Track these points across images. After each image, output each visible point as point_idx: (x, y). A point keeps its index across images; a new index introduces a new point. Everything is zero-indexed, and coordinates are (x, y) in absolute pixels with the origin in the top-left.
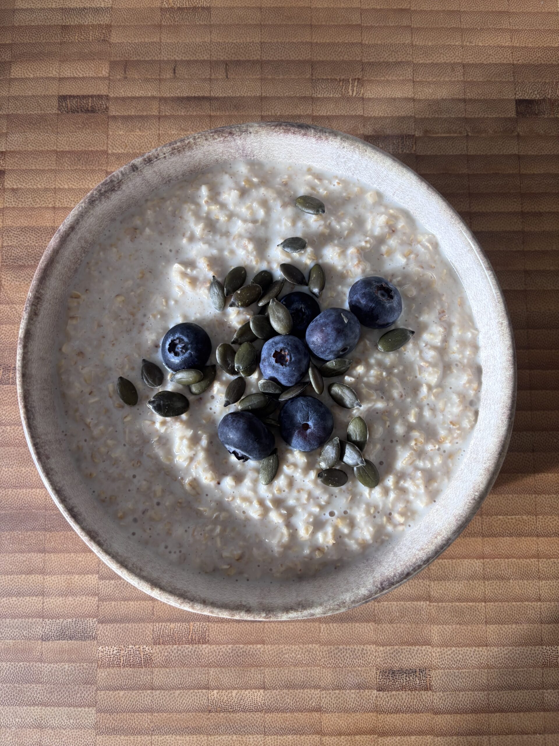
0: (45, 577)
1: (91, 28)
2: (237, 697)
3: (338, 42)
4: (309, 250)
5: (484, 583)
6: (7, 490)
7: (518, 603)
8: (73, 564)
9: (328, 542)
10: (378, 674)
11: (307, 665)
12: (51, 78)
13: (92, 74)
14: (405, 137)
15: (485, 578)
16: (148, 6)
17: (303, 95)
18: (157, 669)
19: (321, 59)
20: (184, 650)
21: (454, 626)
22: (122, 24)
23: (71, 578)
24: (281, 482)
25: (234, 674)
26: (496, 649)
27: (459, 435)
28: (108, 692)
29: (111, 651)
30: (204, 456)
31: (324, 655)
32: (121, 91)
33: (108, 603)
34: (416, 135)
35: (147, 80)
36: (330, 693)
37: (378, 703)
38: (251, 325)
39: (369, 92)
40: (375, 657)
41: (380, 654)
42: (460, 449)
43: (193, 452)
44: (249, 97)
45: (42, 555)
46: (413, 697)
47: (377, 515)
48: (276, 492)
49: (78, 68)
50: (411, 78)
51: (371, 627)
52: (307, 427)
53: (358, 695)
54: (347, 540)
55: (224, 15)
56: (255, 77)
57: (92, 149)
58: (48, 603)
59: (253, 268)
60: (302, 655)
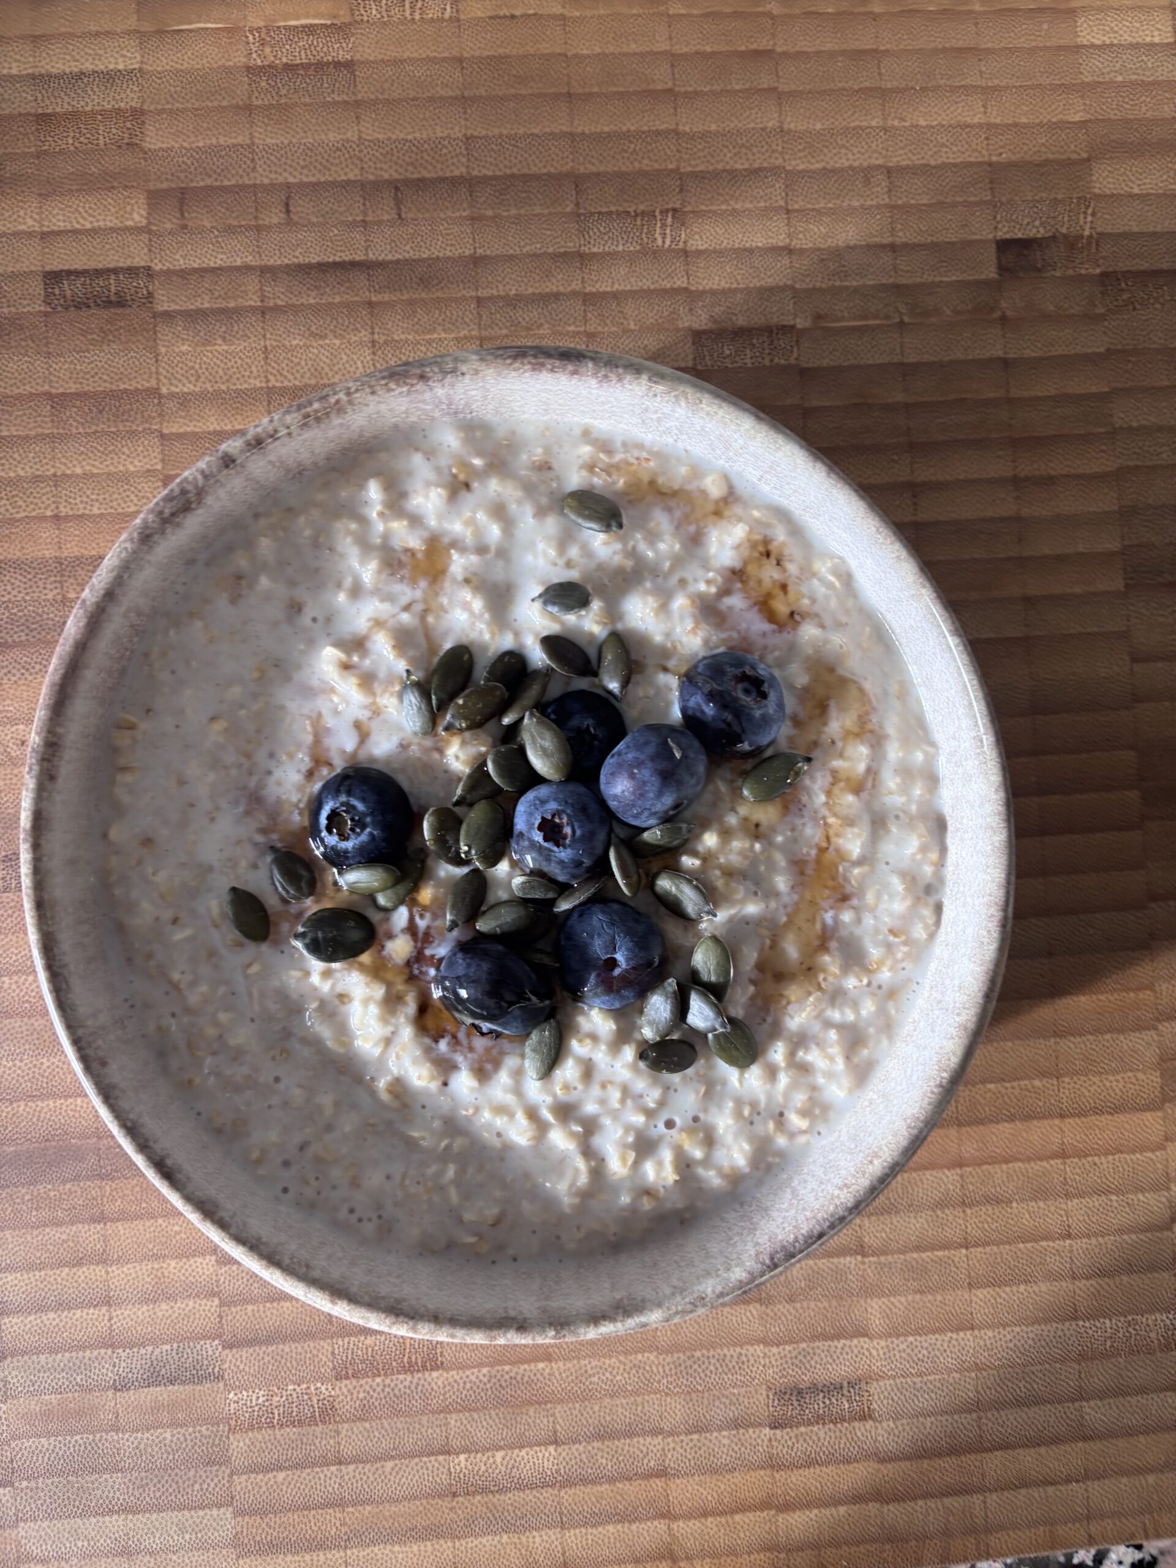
0: (109, 1269)
1: (100, 117)
2: (505, 1463)
3: (629, 131)
4: (596, 605)
5: (964, 1212)
6: (15, 1105)
7: (1029, 1245)
8: (164, 1240)
9: (665, 1179)
10: (771, 1397)
11: (636, 1393)
12: (24, 233)
13: (111, 222)
14: (775, 331)
15: (965, 1203)
16: (220, 63)
17: (562, 250)
18: (346, 1426)
19: (594, 169)
20: (396, 1385)
21: (910, 1298)
22: (167, 107)
23: (162, 1268)
24: (568, 1071)
25: (497, 1421)
26: (990, 1334)
27: (907, 955)
28: (253, 1476)
29: (254, 1399)
30: (412, 1035)
31: (667, 1371)
32: (178, 257)
33: (239, 1308)
34: (799, 326)
35: (230, 230)
36: (682, 1441)
37: (775, 1452)
38: (490, 767)
39: (697, 237)
40: (764, 1366)
41: (773, 1359)
42: (909, 980)
43: (390, 1029)
44: (449, 258)
45: (99, 1227)
46: (838, 1433)
47: (756, 1118)
48: (559, 1092)
49: (81, 210)
50: (782, 203)
51: (754, 1312)
52: (612, 963)
53: (736, 1440)
54: (700, 1171)
55: (383, 79)
56: (458, 214)
57: (126, 386)
58: (121, 1317)
59: (484, 648)
60: (626, 1375)
